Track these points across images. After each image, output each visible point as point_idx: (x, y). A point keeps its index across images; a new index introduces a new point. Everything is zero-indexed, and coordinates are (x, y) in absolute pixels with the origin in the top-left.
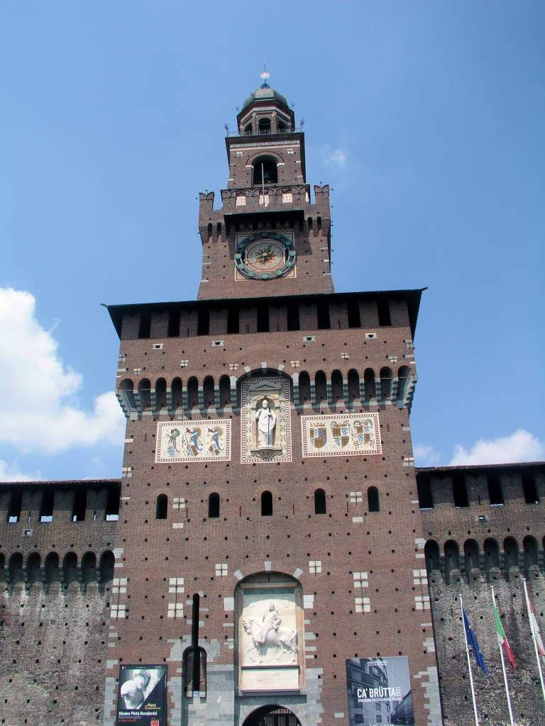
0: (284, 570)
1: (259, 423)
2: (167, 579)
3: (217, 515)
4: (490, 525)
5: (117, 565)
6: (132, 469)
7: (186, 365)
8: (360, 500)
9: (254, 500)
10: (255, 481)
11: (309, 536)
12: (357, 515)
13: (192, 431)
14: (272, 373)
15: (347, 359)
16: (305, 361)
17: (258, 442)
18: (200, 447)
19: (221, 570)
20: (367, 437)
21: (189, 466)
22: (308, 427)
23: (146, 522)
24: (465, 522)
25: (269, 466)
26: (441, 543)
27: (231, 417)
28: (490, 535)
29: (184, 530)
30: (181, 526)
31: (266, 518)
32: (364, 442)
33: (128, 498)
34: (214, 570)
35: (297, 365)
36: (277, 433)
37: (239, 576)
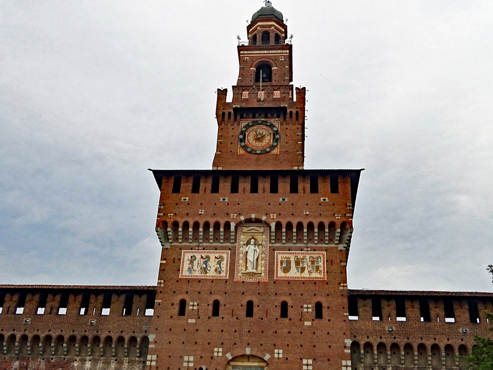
0: (259, 355)
1: (248, 254)
2: (183, 356)
3: (218, 315)
4: (396, 333)
5: (150, 346)
6: (164, 281)
7: (203, 213)
8: (310, 310)
9: (242, 306)
10: (243, 293)
11: (276, 332)
12: (308, 320)
13: (204, 257)
14: (258, 221)
15: (307, 215)
16: (280, 214)
17: (246, 268)
18: (209, 269)
19: (218, 352)
20: (318, 268)
21: (201, 281)
22: (280, 259)
23: (171, 317)
24: (379, 331)
25: (252, 283)
26: (362, 343)
27: (230, 249)
28: (395, 341)
29: (195, 324)
30: (194, 321)
31: (248, 318)
32: (315, 271)
33: (161, 301)
34: (213, 352)
35: (275, 217)
36: (260, 262)
37: (229, 356)
